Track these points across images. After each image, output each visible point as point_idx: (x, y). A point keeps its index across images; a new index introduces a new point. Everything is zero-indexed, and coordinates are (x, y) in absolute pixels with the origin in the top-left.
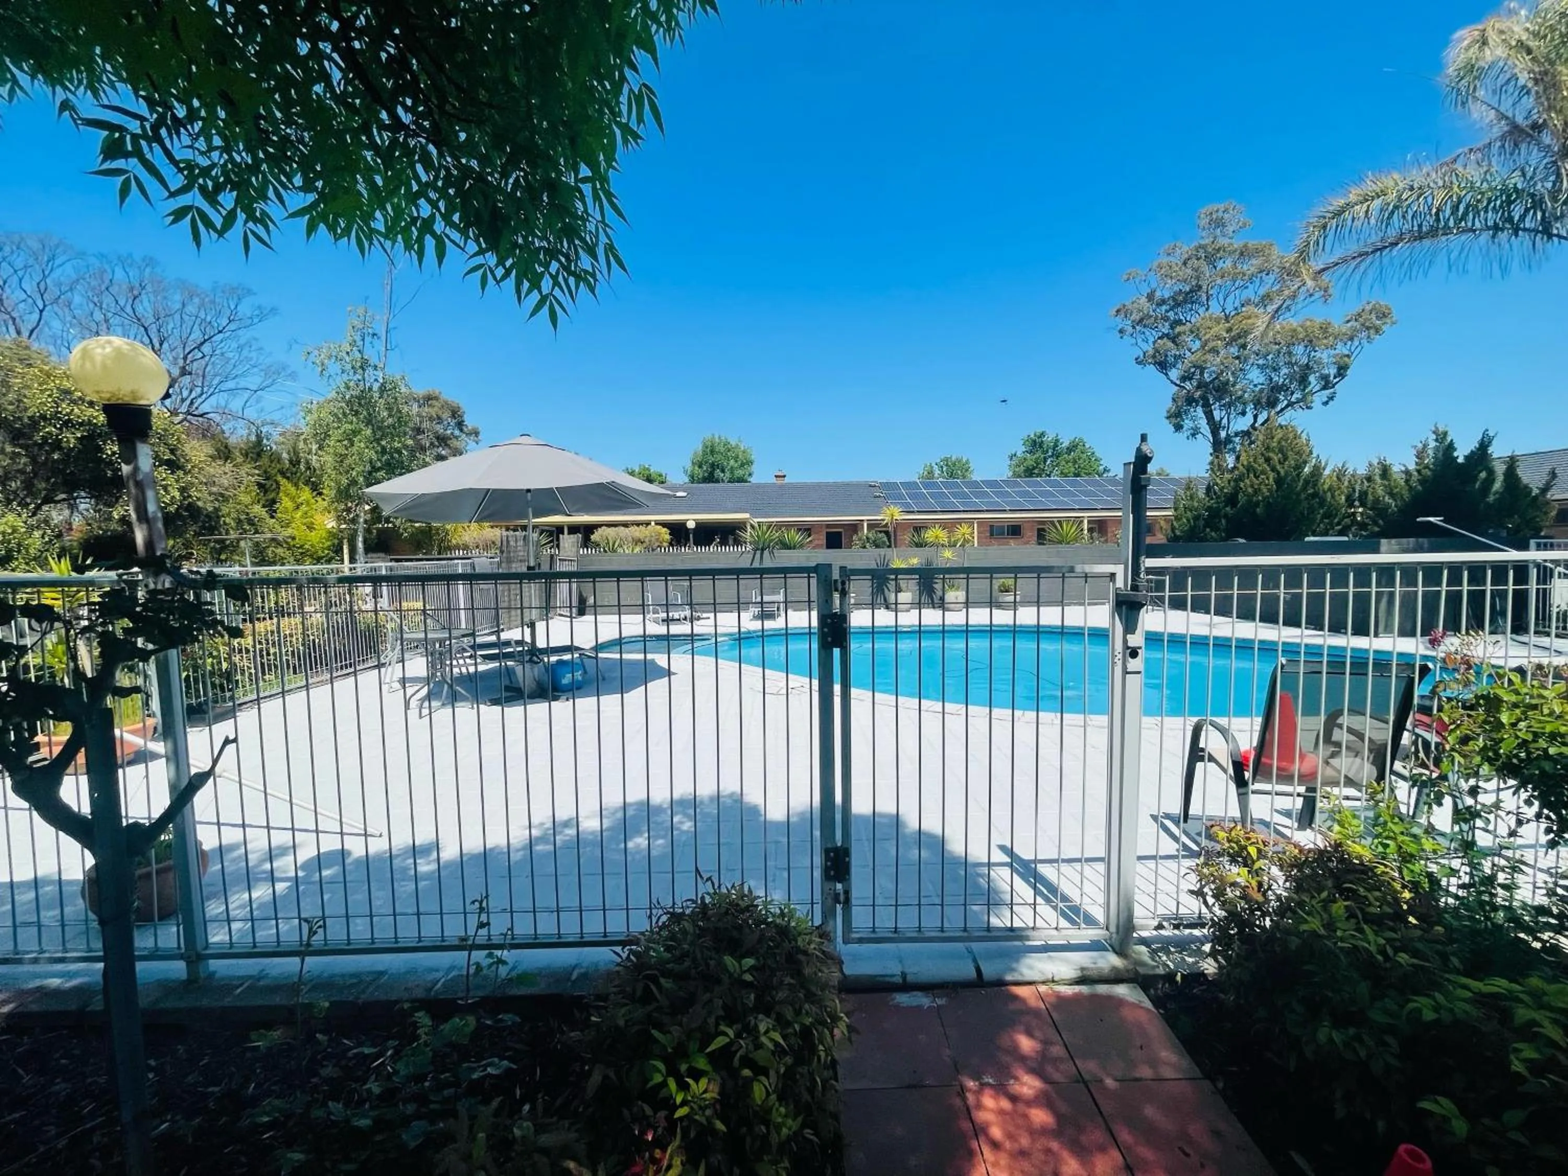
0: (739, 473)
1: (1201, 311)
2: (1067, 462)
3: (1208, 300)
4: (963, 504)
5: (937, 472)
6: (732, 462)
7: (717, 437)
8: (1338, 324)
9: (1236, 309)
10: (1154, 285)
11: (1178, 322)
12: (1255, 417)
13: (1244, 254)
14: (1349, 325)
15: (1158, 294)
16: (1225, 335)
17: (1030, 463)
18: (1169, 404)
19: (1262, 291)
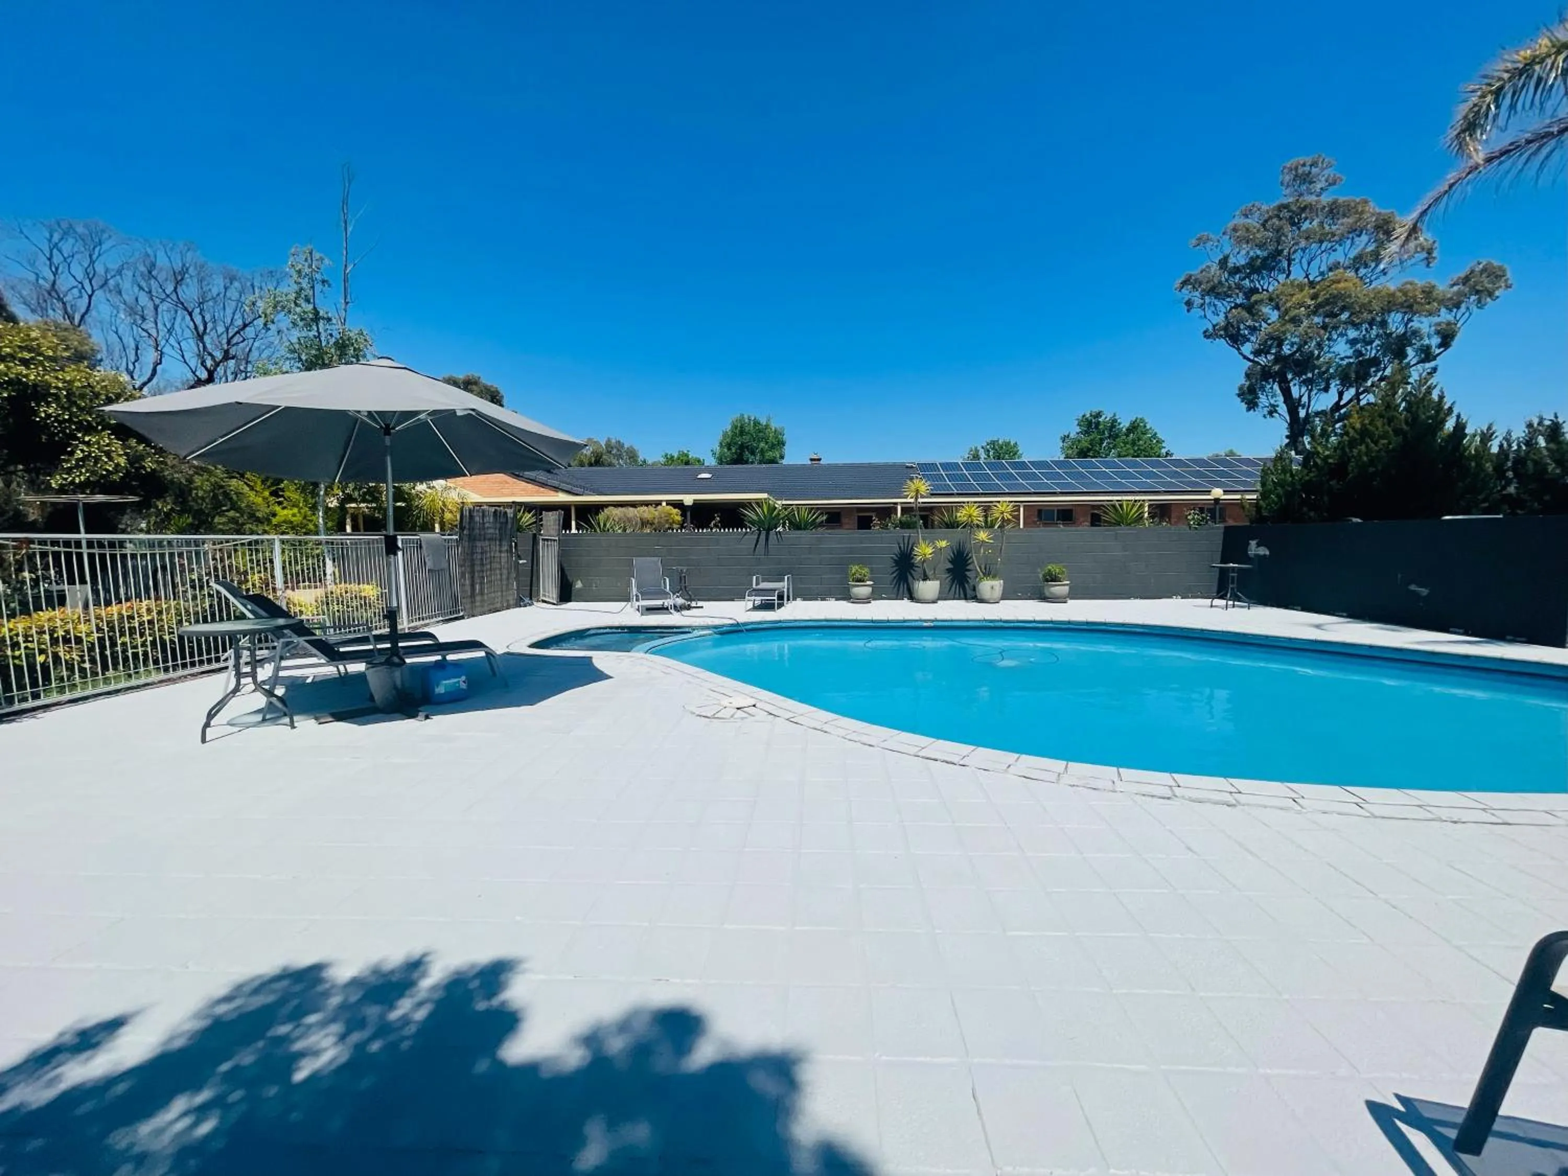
0: (770, 454)
1: (1281, 278)
2: (1125, 443)
3: (1289, 265)
4: (1007, 486)
5: (983, 455)
6: (762, 445)
7: (746, 416)
8: (1443, 287)
9: (1322, 274)
10: (1227, 252)
11: (1254, 291)
12: (1341, 394)
13: (1334, 211)
14: (1456, 288)
15: (1232, 262)
16: (1310, 302)
17: (1085, 444)
18: (1242, 380)
19: (1353, 254)
